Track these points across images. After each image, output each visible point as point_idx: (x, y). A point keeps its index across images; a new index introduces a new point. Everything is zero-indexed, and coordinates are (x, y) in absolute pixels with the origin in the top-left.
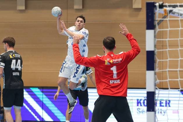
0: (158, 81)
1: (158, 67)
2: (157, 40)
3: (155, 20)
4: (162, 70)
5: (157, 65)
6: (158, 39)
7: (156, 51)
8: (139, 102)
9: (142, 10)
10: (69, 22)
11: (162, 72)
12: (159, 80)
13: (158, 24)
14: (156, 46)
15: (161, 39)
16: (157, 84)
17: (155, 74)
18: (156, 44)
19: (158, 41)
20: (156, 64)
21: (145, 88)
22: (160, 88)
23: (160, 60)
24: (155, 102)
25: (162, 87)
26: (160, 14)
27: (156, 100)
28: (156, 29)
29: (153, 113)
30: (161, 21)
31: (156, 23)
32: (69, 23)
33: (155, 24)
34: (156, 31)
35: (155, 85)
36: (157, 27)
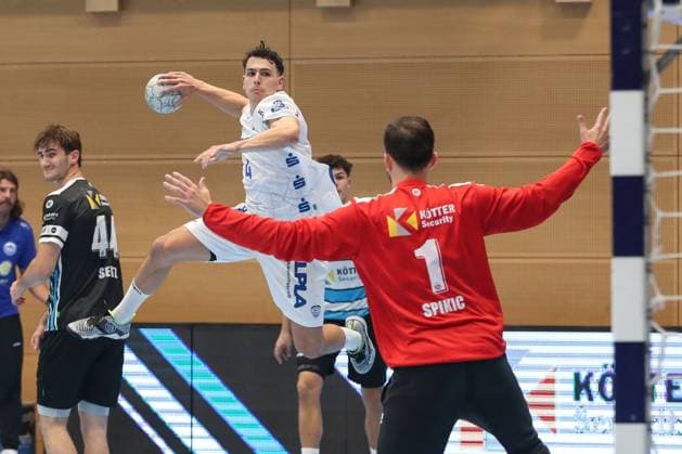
0: (660, 299)
1: (660, 242)
2: (654, 131)
3: (648, 52)
4: (675, 256)
5: (654, 233)
6: (658, 126)
7: (653, 176)
8: (581, 386)
9: (593, 8)
10: (298, 62)
11: (675, 262)
12: (664, 293)
13: (660, 66)
14: (651, 158)
15: (671, 126)
16: (655, 310)
17: (648, 269)
18: (650, 150)
19: (658, 136)
20: (650, 232)
21: (607, 329)
22: (669, 329)
23: (670, 215)
24: (649, 383)
25: (675, 324)
26: (665, 25)
27: (653, 376)
28: (651, 86)
29: (639, 428)
30: (670, 55)
31: (651, 62)
32: (295, 65)
33: (645, 67)
34: (650, 94)
35: (649, 315)
36: (655, 78)
